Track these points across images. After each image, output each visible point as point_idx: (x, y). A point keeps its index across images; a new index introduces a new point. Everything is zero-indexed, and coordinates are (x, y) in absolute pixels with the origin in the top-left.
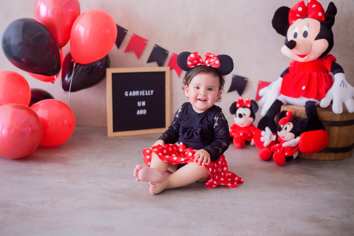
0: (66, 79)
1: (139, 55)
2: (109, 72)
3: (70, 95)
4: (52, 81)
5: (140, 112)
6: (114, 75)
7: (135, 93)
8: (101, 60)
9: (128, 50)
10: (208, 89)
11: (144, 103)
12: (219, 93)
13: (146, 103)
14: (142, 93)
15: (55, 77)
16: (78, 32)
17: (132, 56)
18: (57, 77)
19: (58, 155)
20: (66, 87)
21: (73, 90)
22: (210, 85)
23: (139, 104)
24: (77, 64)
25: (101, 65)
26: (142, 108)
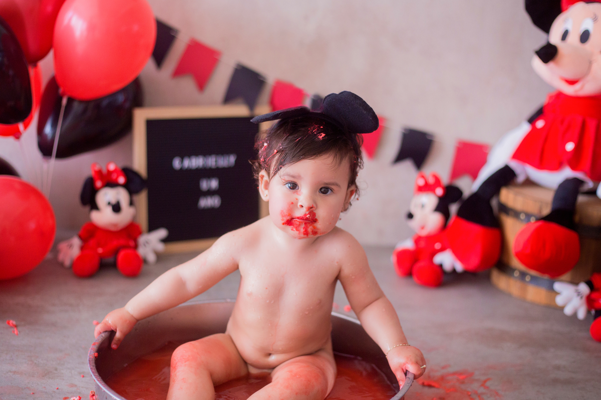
0: (48, 129)
1: (202, 83)
2: (141, 117)
3: (54, 164)
4: (17, 135)
5: (208, 202)
6: (151, 125)
7: (196, 162)
8: (123, 90)
9: (179, 72)
10: (321, 189)
11: (214, 184)
12: (349, 193)
13: (220, 184)
14: (211, 162)
15: (21, 126)
16: (69, 28)
17: (187, 84)
18: (26, 127)
19: (21, 299)
20: (45, 148)
21: (62, 154)
22: (327, 181)
23: (205, 185)
24: (70, 100)
25: (125, 101)
26: (210, 193)
